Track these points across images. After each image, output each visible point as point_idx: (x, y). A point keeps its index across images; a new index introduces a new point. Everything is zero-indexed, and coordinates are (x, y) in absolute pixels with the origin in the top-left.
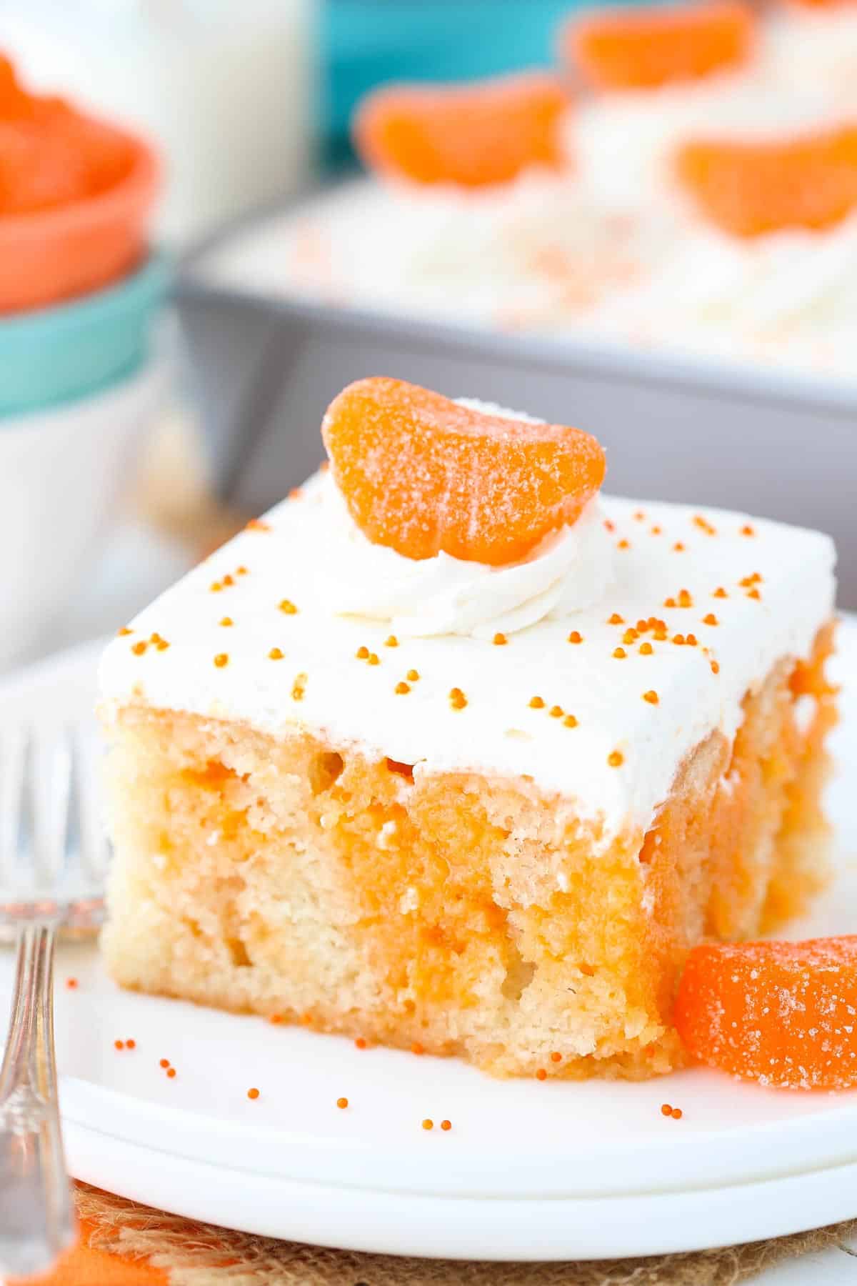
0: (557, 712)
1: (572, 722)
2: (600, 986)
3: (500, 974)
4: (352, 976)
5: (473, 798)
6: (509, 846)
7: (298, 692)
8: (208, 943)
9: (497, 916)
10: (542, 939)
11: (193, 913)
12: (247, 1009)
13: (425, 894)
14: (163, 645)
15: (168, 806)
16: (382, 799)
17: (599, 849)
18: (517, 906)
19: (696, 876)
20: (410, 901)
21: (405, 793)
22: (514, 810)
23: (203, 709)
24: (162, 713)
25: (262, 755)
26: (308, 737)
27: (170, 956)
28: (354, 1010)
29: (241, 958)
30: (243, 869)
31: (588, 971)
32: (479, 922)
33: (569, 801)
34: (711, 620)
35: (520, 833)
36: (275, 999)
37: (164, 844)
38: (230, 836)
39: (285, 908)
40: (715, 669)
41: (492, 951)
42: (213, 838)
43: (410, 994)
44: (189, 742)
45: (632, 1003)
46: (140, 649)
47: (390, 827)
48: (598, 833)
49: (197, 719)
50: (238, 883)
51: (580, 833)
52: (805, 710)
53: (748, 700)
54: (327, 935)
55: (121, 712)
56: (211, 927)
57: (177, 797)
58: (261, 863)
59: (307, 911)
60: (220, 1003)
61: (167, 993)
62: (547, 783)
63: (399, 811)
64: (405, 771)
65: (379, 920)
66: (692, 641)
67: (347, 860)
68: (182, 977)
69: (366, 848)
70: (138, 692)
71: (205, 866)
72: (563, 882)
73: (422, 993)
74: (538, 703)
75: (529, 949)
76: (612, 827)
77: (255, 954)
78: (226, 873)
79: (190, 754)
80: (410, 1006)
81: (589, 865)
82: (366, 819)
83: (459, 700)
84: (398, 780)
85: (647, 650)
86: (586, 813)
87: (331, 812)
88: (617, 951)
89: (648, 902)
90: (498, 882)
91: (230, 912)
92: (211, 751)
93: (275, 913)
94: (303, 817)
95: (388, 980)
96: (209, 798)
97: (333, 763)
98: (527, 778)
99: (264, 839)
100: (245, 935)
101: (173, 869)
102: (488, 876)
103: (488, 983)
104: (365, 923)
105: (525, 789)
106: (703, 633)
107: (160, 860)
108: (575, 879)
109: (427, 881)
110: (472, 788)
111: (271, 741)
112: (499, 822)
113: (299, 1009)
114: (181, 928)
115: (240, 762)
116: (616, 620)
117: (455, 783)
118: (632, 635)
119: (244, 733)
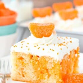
0: (52, 50)
1: (54, 51)
2: (57, 76)
3: (47, 76)
4: (34, 77)
5: (45, 59)
6: (48, 63)
7: (29, 50)
8: (20, 75)
9: (47, 70)
10: (51, 72)
11: (19, 72)
12: (24, 81)
13: (40, 68)
14: (16, 46)
15: (17, 62)
16: (36, 59)
17: (56, 62)
18: (49, 69)
19: (66, 68)
20: (39, 69)
21: (39, 59)
22: (48, 60)
23: (20, 52)
24: (16, 53)
25: (25, 56)
26: (30, 54)
27: (17, 76)
28: (34, 80)
29: (24, 76)
30: (24, 67)
31: (56, 75)
32: (45, 71)
33: (54, 58)
34: (67, 44)
35: (49, 62)
36: (27, 80)
37: (17, 65)
38: (22, 64)
39: (28, 71)
40: (67, 48)
41: (47, 73)
42: (21, 64)
43: (39, 78)
44: (19, 55)
45: (60, 77)
46: (14, 47)
47: (37, 62)
48: (56, 61)
49: (20, 53)
50: (23, 69)
51: (55, 61)
52: (76, 55)
53: (71, 52)
54: (31, 73)
55: (13, 53)
56: (21, 73)
57: (18, 61)
58: (25, 67)
59: (30, 71)
60: (22, 81)
61: (17, 80)
62: (52, 56)
63: (38, 61)
64: (38, 57)
65: (36, 71)
66: (65, 45)
67: (33, 66)
68: (18, 79)
69: (35, 64)
70: (14, 51)
71: (20, 67)
72: (53, 66)
73: (40, 78)
74: (51, 49)
75: (50, 73)
76: (57, 60)
77: (25, 76)
78: (22, 68)
79: (19, 56)
80: (39, 79)
81: (55, 64)
82: (35, 61)
83: (43, 49)
84: (38, 58)
85: (61, 46)
86: (55, 59)
87: (32, 61)
88: (58, 72)
89: (61, 68)
90: (47, 67)
91: (22, 72)
92: (21, 56)
93: (27, 71)
94: (29, 62)
95: (37, 77)
96: (21, 61)
97: (32, 56)
98: (50, 56)
99: (26, 64)
100: (24, 74)
101: (17, 68)
102: (46, 66)
103: (46, 77)
104: (35, 72)
105: (49, 57)
106: (66, 45)
107: (16, 67)
108: (54, 66)
109: (41, 67)
110: (45, 58)
111: (26, 55)
112: (47, 61)
113: (29, 81)
114: (18, 74)
115: (23, 57)
116: (58, 44)
117: (43, 57)
118: (59, 45)
119: (24, 54)
